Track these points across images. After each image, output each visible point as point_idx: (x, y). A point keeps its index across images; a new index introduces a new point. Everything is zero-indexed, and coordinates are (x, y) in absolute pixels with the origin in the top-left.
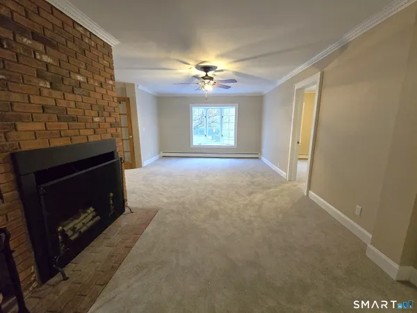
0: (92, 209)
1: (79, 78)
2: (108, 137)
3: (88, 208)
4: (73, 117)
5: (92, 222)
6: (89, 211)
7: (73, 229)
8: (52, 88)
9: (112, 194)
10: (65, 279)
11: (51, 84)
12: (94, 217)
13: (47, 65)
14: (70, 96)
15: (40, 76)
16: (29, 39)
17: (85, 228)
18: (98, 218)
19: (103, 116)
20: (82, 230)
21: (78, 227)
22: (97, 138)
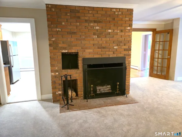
0: (109, 86)
1: (110, 31)
2: (121, 55)
3: (108, 85)
4: (104, 47)
5: (107, 91)
6: (108, 86)
7: (100, 90)
8: (97, 37)
9: (118, 83)
10: (87, 102)
11: (97, 36)
12: (109, 90)
13: (97, 30)
14: (104, 39)
15: (94, 34)
16: (92, 23)
17: (103, 92)
18: (111, 91)
19: (120, 45)
20: (102, 92)
21: (101, 90)
22: (115, 56)
